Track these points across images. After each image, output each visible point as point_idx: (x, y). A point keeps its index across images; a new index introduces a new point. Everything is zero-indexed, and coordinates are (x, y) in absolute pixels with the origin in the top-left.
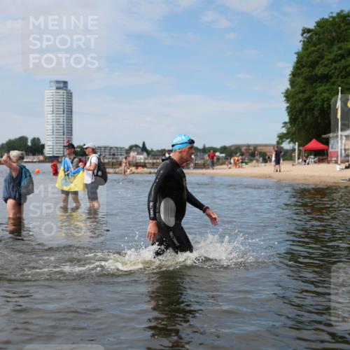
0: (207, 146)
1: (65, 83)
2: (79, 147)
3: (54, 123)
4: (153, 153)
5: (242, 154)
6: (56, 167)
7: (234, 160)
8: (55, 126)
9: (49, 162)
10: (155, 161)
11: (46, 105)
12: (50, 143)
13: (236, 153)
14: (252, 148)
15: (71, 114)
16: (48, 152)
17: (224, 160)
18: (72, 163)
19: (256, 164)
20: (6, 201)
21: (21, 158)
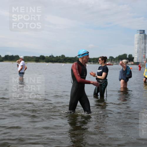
1: (144, 31)
8: (139, 49)
9: (136, 65)
11: (135, 40)
12: (136, 57)
15: (146, 44)
16: (135, 60)
20: (120, 80)
21: (127, 63)
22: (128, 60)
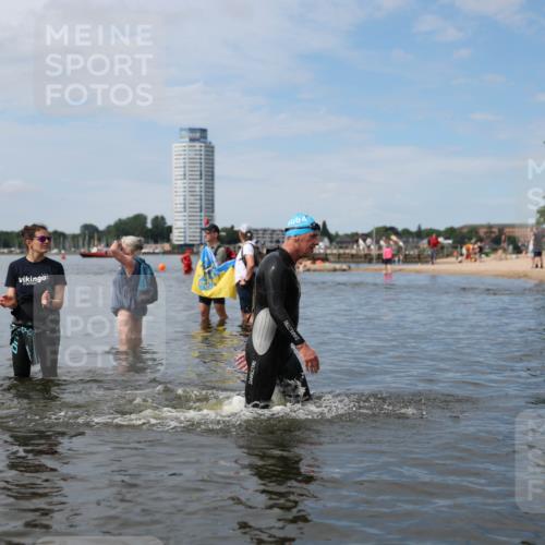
0: (423, 228)
1: (204, 131)
2: (225, 230)
3: (187, 193)
4: (338, 239)
5: (480, 240)
6: (189, 260)
7: (468, 250)
8: (188, 198)
9: (179, 253)
10: (341, 251)
11: (174, 165)
12: (180, 224)
13: (470, 239)
14: (495, 230)
15: (213, 180)
16: (177, 237)
17: (450, 249)
18: (215, 254)
19: (503, 256)
20: (116, 312)
21: (139, 247)
22: (142, 239)
